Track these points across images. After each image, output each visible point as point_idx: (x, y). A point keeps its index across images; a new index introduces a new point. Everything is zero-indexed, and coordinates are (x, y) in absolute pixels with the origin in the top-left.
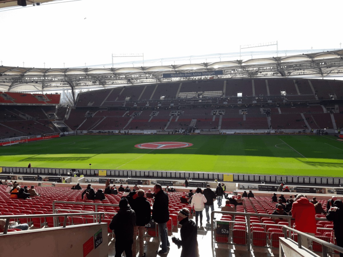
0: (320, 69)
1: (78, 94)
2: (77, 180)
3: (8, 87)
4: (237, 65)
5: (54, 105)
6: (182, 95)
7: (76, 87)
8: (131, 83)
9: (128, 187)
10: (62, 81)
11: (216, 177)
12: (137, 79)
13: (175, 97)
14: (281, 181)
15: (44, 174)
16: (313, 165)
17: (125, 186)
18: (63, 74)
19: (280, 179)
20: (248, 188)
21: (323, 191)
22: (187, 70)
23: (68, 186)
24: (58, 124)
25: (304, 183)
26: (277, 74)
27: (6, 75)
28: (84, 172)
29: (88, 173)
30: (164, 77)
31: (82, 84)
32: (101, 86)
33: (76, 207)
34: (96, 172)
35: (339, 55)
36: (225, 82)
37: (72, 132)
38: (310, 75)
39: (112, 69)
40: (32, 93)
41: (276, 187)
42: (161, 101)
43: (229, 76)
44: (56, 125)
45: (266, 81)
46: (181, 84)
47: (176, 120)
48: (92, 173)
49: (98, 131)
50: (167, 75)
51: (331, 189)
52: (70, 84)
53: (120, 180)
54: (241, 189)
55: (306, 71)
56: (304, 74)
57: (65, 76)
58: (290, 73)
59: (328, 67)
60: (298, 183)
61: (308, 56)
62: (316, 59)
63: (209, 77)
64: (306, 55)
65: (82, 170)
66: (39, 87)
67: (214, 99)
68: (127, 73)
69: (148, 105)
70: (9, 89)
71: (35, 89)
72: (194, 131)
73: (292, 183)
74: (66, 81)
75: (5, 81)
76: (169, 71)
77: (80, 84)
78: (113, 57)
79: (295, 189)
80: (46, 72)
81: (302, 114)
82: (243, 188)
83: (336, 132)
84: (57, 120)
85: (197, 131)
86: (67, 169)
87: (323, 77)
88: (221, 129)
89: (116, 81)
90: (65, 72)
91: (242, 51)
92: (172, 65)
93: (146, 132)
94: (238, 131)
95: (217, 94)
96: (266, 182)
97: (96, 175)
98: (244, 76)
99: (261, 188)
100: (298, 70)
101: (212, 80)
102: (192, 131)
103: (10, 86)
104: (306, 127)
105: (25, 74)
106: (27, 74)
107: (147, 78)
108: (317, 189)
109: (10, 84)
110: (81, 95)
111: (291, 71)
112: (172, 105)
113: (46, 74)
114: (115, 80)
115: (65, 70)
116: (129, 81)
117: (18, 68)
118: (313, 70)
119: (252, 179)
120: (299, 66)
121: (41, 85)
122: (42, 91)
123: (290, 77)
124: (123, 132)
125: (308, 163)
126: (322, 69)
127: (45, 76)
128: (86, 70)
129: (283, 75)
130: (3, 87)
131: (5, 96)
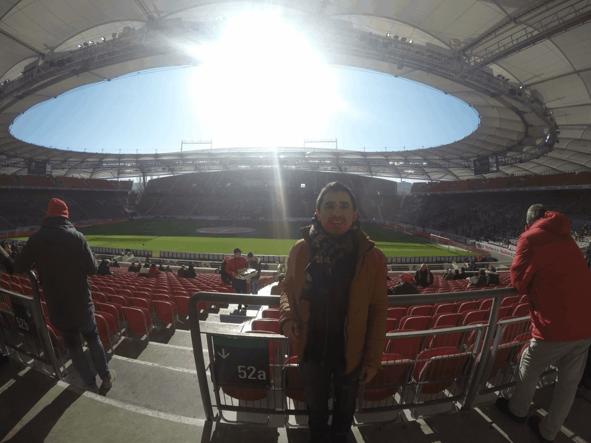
0: (370, 167)
1: (149, 181)
2: (126, 260)
3: (90, 174)
4: (301, 156)
5: (127, 191)
7: (148, 174)
8: (199, 170)
10: (134, 167)
12: (204, 165)
13: (241, 185)
18: (135, 160)
22: (254, 158)
24: (129, 209)
26: (335, 169)
27: (87, 161)
29: (142, 254)
30: (230, 165)
31: (154, 171)
32: (170, 172)
34: (149, 253)
35: (385, 156)
37: (140, 217)
38: (361, 173)
39: (181, 155)
40: (109, 180)
42: (227, 189)
43: (294, 167)
44: (126, 210)
45: (326, 175)
49: (163, 216)
52: (142, 171)
53: (171, 261)
55: (360, 169)
56: (358, 172)
57: (137, 161)
58: (346, 169)
59: (376, 166)
61: (362, 154)
62: (368, 158)
66: (115, 173)
68: (194, 159)
69: (213, 192)
70: (91, 176)
71: (112, 177)
74: (138, 167)
75: (87, 167)
76: (236, 158)
77: (152, 170)
78: (182, 143)
80: (120, 158)
84: (128, 205)
85: (262, 218)
87: (372, 176)
88: (286, 216)
89: (184, 167)
90: (137, 158)
92: (239, 152)
98: (306, 169)
102: (257, 218)
103: (92, 173)
105: (103, 160)
106: (105, 160)
107: (214, 165)
109: (92, 171)
110: (152, 182)
111: (348, 167)
112: (238, 192)
115: (138, 156)
116: (196, 167)
117: (97, 154)
118: (364, 168)
120: (354, 163)
121: (117, 172)
122: (118, 178)
123: (346, 172)
124: (187, 217)
127: (119, 162)
128: (156, 155)
129: (341, 170)
130: (85, 173)
131: (87, 182)
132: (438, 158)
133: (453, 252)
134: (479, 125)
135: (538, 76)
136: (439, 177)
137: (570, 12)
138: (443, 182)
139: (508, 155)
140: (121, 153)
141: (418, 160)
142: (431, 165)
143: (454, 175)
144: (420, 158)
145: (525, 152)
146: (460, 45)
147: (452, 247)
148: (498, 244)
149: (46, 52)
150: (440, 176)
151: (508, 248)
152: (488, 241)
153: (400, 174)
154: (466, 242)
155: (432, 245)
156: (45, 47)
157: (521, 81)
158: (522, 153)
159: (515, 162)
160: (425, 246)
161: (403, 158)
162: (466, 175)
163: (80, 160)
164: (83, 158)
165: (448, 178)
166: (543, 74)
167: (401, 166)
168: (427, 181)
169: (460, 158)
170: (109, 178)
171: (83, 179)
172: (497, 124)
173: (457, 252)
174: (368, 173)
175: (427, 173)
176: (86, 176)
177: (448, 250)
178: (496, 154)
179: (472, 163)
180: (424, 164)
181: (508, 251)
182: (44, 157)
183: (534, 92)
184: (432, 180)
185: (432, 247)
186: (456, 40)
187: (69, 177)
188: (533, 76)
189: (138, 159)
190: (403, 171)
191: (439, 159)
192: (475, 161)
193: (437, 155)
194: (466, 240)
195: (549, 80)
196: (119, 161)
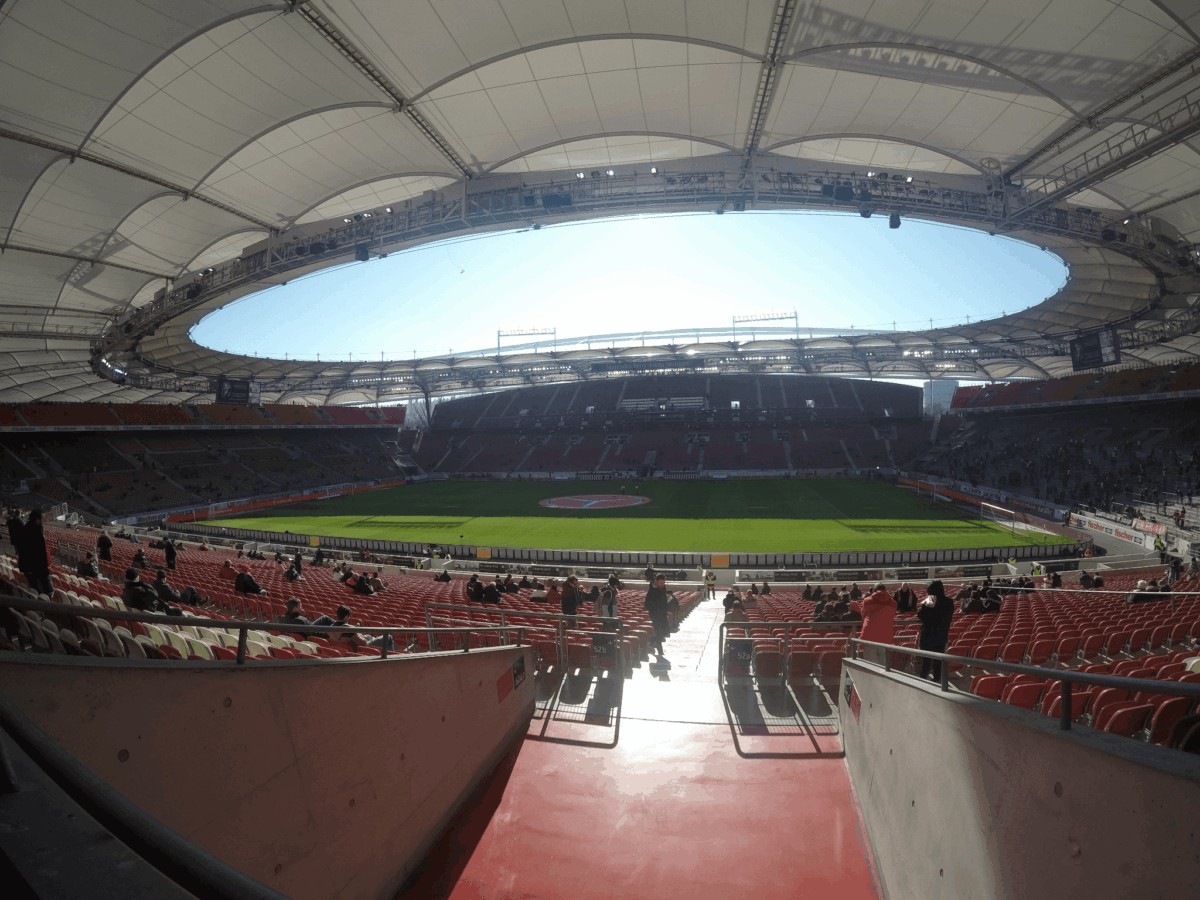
0: (866, 362)
1: (436, 406)
2: (441, 566)
3: (325, 397)
4: (730, 350)
5: (395, 426)
6: (629, 404)
7: (433, 393)
8: (531, 383)
9: (535, 580)
10: (408, 382)
11: (697, 560)
12: (541, 374)
13: (614, 408)
14: (812, 562)
15: (385, 551)
16: (863, 531)
17: (530, 578)
18: (413, 369)
19: (809, 559)
20: (757, 579)
21: (878, 576)
22: (637, 358)
23: (429, 575)
24: (402, 460)
25: (848, 565)
26: (798, 368)
27: (323, 376)
28: (452, 550)
29: (459, 552)
30: (592, 371)
31: (443, 388)
32: (476, 389)
33: (439, 612)
34: (473, 552)
35: (893, 341)
36: (708, 381)
37: (425, 476)
38: (850, 373)
39: (498, 359)
40: (360, 406)
41: (803, 574)
42: (587, 417)
43: (715, 369)
44: (398, 463)
45: (781, 381)
46: (626, 383)
47: (618, 453)
48: (466, 552)
49: (469, 474)
50: (599, 367)
51: (891, 571)
52: (423, 388)
53: (518, 567)
54: (744, 580)
55: (846, 366)
56: (843, 372)
57: (416, 373)
58: (819, 368)
59: (879, 360)
60: (839, 565)
61: (849, 340)
62: (859, 345)
63: (678, 371)
64: (844, 337)
65: (448, 546)
66: (372, 394)
67: (690, 412)
68: (523, 365)
69: (562, 424)
70: (326, 401)
71: (366, 400)
72: (652, 474)
73: (830, 565)
74: (416, 383)
75: (321, 386)
76: (603, 359)
77: (440, 386)
78: (499, 336)
79: (836, 575)
80: (384, 369)
81: (842, 442)
82: (748, 579)
83: (895, 472)
84: (400, 453)
85: (659, 474)
86: (422, 545)
87: (872, 377)
88: (704, 468)
89: (504, 380)
90: (415, 367)
91: (737, 325)
92: (609, 349)
93: (558, 476)
94: (734, 473)
95: (694, 402)
96: (787, 567)
97: (472, 557)
98: (742, 371)
99: (779, 577)
100: (833, 363)
101: (682, 377)
102: (648, 474)
103: (328, 396)
104: (847, 464)
105: (353, 374)
106: (355, 372)
107: (561, 373)
108: (869, 572)
109: (327, 392)
110: (441, 406)
111: (822, 364)
112: (609, 423)
113: (384, 372)
114: (501, 377)
115: (416, 363)
116: (527, 377)
117: (341, 364)
118: (855, 363)
119: (762, 561)
120: (834, 357)
121: (375, 392)
122: (377, 402)
123: (819, 374)
124: (515, 475)
125: (855, 527)
126: (870, 363)
127: (382, 375)
128: (451, 361)
129: (808, 370)
130: (317, 396)
131: (320, 412)
132: (998, 338)
133: (1020, 538)
134: (1067, 279)
135: (1158, 195)
136: (1005, 373)
137: (1182, 107)
138: (1016, 385)
139: (1137, 327)
140: (385, 360)
141: (960, 344)
142: (989, 352)
143: (1039, 368)
144: (963, 340)
145: (1171, 320)
146: (998, 167)
147: (1022, 526)
148: (1113, 517)
149: (282, 225)
150: (1008, 370)
151: (1131, 525)
152: (1094, 511)
153: (928, 372)
154: (1053, 514)
155: (985, 523)
156: (280, 218)
157: (1128, 206)
158: (1164, 321)
159: (1151, 340)
160: (969, 525)
161: (931, 343)
162: (1061, 368)
163: (310, 374)
164: (314, 372)
165: (1026, 375)
166: (1166, 190)
167: (928, 358)
168: (983, 383)
169: (1043, 337)
170: (361, 404)
171: (312, 407)
172: (1104, 274)
173: (1029, 536)
174: (864, 373)
175: (981, 367)
176: (317, 401)
177: (1013, 533)
178: (1111, 327)
179: (1068, 345)
180: (973, 351)
181: (1130, 531)
182: (245, 374)
183: (1156, 222)
184: (993, 380)
185: (984, 527)
186: (990, 160)
187: (287, 406)
188: (1148, 196)
189: (418, 369)
190: (933, 366)
191: (1002, 341)
192: (1072, 343)
193: (996, 333)
194: (1053, 510)
195: (1180, 199)
196: (381, 373)
